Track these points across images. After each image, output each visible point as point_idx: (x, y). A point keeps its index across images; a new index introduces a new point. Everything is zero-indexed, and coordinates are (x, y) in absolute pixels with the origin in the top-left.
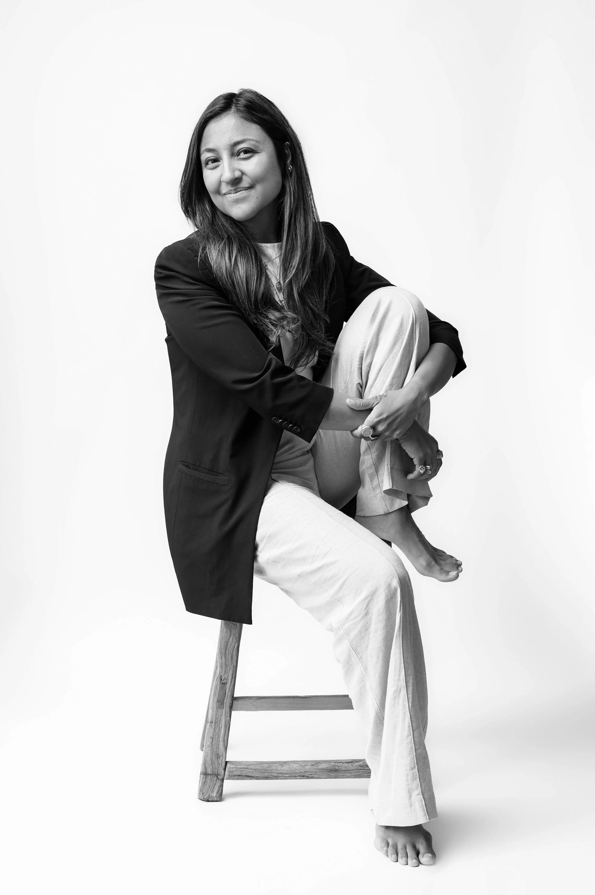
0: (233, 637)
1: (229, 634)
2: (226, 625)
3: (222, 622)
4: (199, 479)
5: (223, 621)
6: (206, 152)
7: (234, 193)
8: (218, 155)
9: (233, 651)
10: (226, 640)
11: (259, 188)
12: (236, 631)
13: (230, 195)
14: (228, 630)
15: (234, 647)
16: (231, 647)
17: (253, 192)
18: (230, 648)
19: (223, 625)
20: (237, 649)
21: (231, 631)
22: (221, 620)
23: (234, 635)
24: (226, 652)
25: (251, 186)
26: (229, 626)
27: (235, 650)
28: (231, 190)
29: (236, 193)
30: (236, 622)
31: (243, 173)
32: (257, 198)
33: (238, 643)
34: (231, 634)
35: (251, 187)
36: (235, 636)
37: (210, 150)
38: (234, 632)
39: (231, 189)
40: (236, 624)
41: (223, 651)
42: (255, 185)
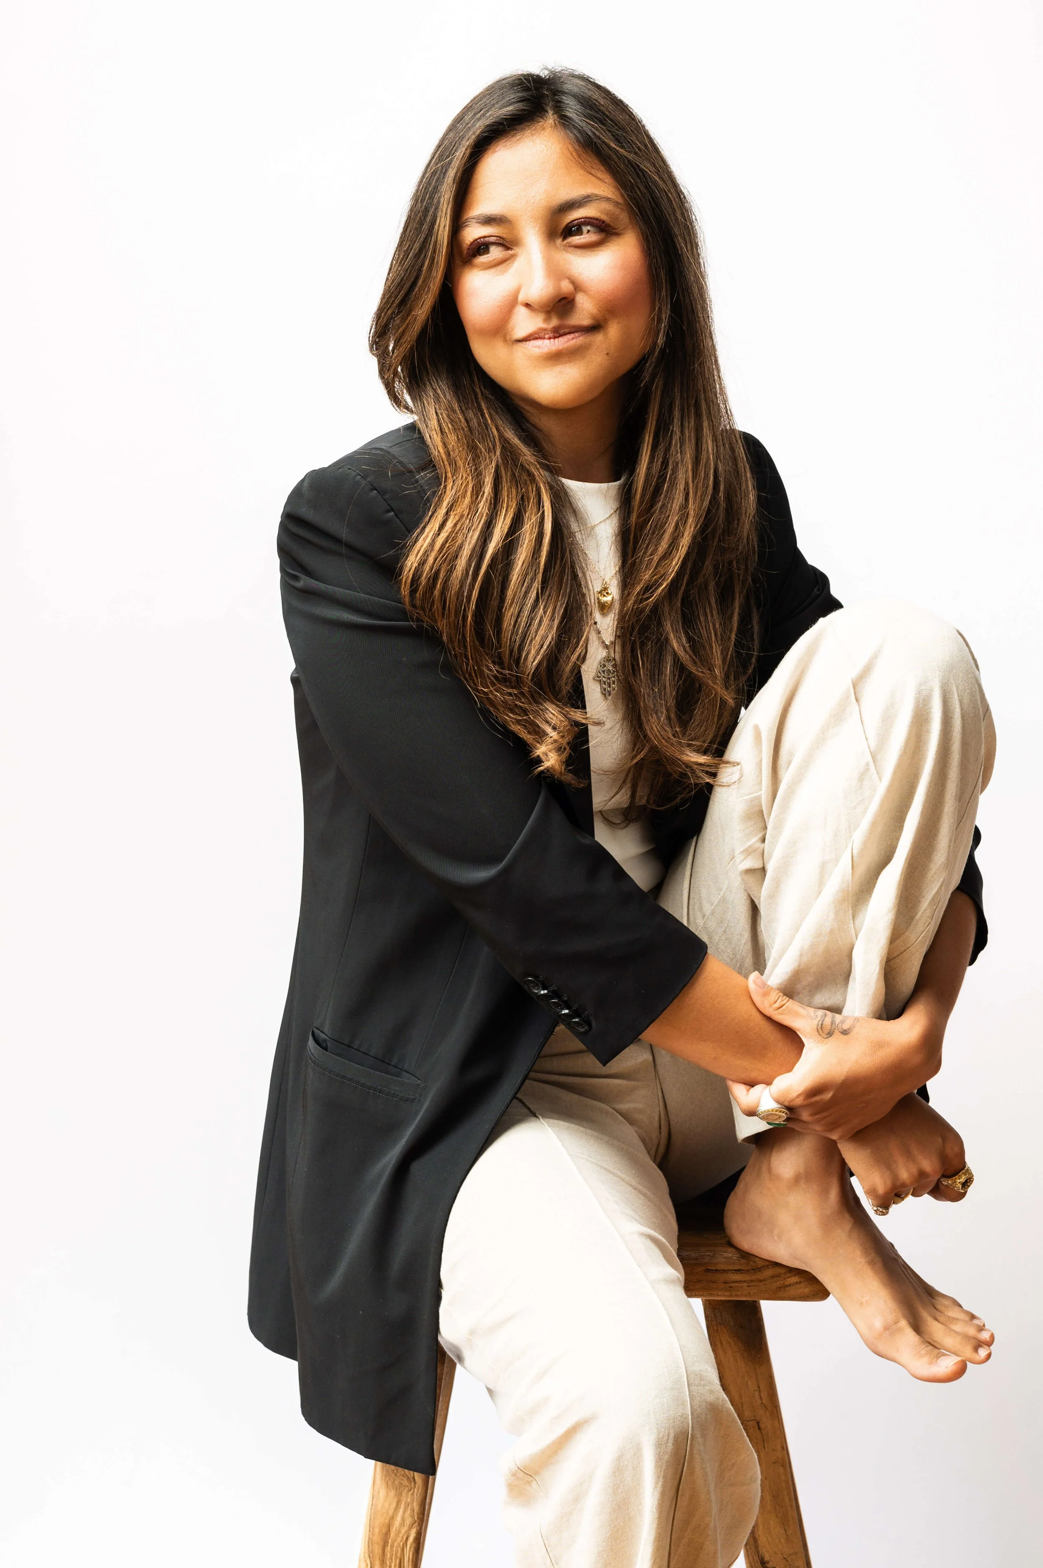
0: (404, 1512)
1: (394, 1505)
2: (386, 1475)
3: (376, 1465)
4: (343, 1077)
5: (379, 1463)
6: (477, 225)
7: (550, 338)
8: (512, 234)
9: (403, 1550)
10: (385, 1519)
11: (614, 331)
12: (413, 1494)
13: (539, 342)
14: (392, 1493)
15: (407, 1539)
16: (399, 1539)
17: (598, 338)
18: (395, 1540)
19: (378, 1477)
20: (414, 1545)
21: (399, 1495)
22: (373, 1462)
23: (407, 1505)
24: (386, 1551)
25: (596, 323)
26: (394, 1481)
27: (410, 1548)
28: (545, 330)
29: (555, 338)
30: (414, 1471)
31: (577, 287)
32: (608, 354)
33: (418, 1528)
34: (398, 1503)
35: (595, 327)
36: (409, 1509)
37: (489, 220)
38: (407, 1498)
39: (544, 326)
40: (414, 1478)
41: (377, 1549)
42: (606, 321)
